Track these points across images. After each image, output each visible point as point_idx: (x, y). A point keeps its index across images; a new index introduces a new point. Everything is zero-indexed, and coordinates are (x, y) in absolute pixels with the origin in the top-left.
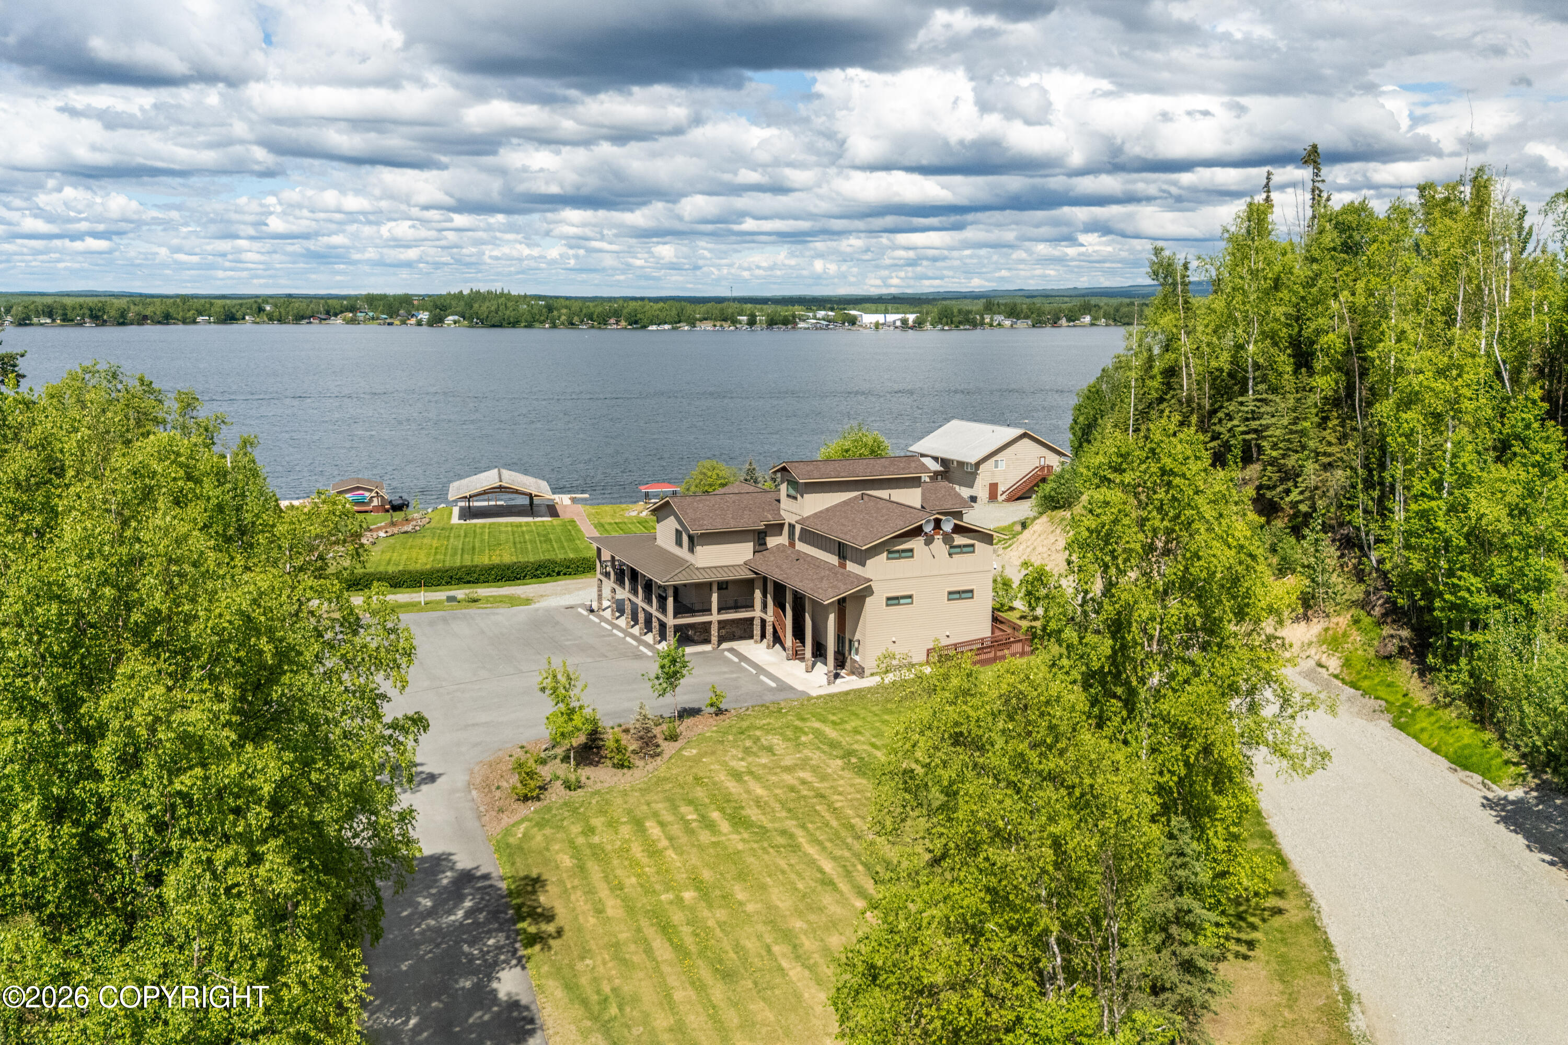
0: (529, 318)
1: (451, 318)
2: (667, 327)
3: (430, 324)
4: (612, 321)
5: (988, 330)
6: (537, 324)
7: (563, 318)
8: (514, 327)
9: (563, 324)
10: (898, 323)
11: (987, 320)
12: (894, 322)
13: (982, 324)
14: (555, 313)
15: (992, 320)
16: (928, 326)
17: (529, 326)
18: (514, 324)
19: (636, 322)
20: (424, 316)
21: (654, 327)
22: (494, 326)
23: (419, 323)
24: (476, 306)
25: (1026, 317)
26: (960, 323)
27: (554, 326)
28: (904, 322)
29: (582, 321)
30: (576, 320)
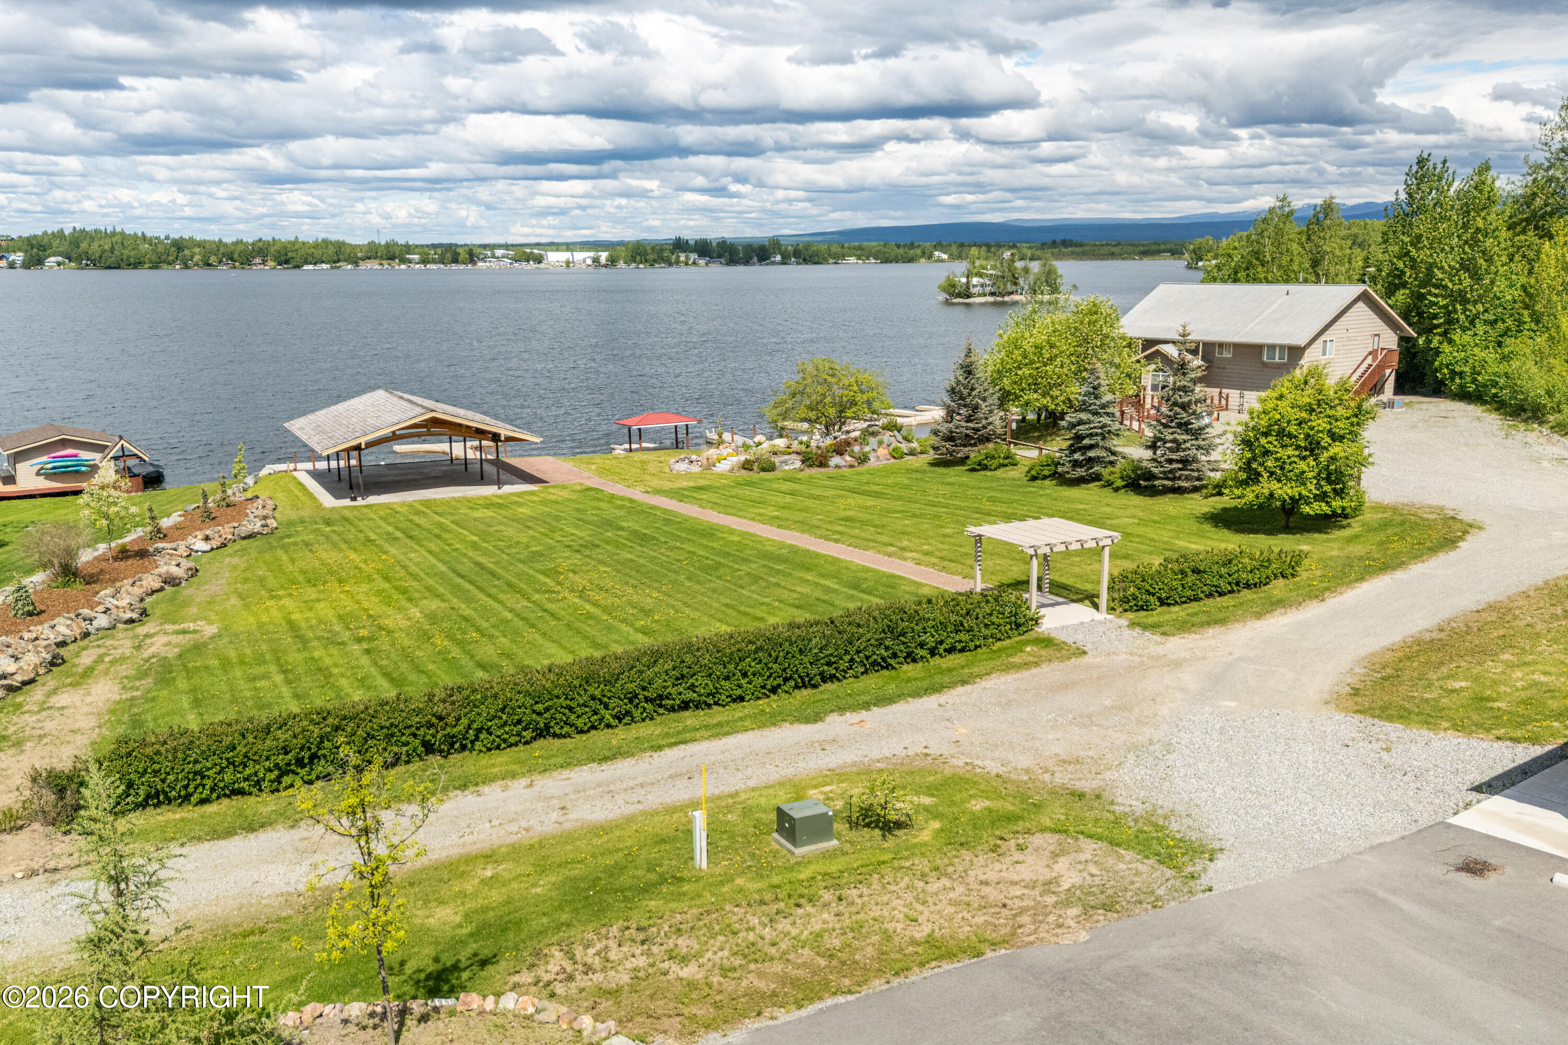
0: (154, 258)
1: (52, 259)
2: (324, 266)
3: (26, 265)
4: (258, 260)
5: (683, 269)
6: (165, 266)
7: (197, 258)
8: (135, 268)
9: (197, 264)
10: (589, 262)
11: (682, 258)
12: (584, 261)
13: (678, 262)
14: (187, 252)
15: (687, 258)
16: (621, 264)
17: (155, 266)
18: (136, 264)
19: (287, 262)
20: (18, 257)
21: (311, 267)
22: (109, 268)
23: (12, 266)
24: (84, 245)
25: (720, 256)
26: (655, 261)
27: (186, 267)
28: (596, 260)
29: (220, 262)
30: (213, 259)
